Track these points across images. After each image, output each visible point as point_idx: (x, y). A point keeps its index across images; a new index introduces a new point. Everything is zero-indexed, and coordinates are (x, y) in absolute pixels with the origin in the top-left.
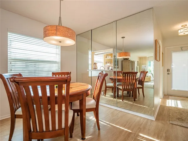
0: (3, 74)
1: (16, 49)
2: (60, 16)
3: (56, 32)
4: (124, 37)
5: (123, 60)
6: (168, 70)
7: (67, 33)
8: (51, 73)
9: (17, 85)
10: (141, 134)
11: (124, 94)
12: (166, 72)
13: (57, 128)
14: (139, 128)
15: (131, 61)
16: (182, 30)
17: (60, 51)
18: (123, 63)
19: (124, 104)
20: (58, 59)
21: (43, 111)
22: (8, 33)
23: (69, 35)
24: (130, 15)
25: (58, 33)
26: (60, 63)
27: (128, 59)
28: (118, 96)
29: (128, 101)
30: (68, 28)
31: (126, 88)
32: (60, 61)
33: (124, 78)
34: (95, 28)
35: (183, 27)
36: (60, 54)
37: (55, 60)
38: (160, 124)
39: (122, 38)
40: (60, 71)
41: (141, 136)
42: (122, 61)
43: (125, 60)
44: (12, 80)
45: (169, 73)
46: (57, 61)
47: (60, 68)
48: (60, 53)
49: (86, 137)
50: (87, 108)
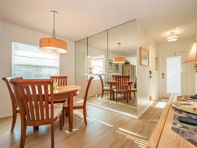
0: (7, 78)
1: (19, 56)
2: (54, 29)
3: (48, 43)
4: (120, 44)
5: (124, 64)
6: (163, 74)
7: (57, 44)
8: (50, 77)
9: (15, 85)
10: (120, 129)
11: (118, 97)
12: (161, 76)
13: (45, 118)
14: (121, 124)
15: (132, 66)
16: (170, 37)
17: (59, 57)
18: (124, 67)
19: (117, 106)
20: (57, 64)
21: (39, 107)
22: (12, 43)
23: (60, 46)
24: (120, 24)
25: (50, 44)
26: (59, 68)
27: (129, 64)
28: (113, 98)
29: (122, 103)
30: (59, 40)
31: (119, 90)
32: (59, 66)
33: (120, 81)
34: (91, 35)
35: (171, 34)
36: (59, 60)
37: (55, 66)
38: (141, 122)
39: (118, 44)
40: (59, 76)
41: (119, 130)
42: (123, 66)
43: (126, 65)
44: (11, 81)
45: (163, 77)
46: (57, 66)
47: (59, 73)
48: (59, 58)
49: (73, 130)
50: (74, 106)
